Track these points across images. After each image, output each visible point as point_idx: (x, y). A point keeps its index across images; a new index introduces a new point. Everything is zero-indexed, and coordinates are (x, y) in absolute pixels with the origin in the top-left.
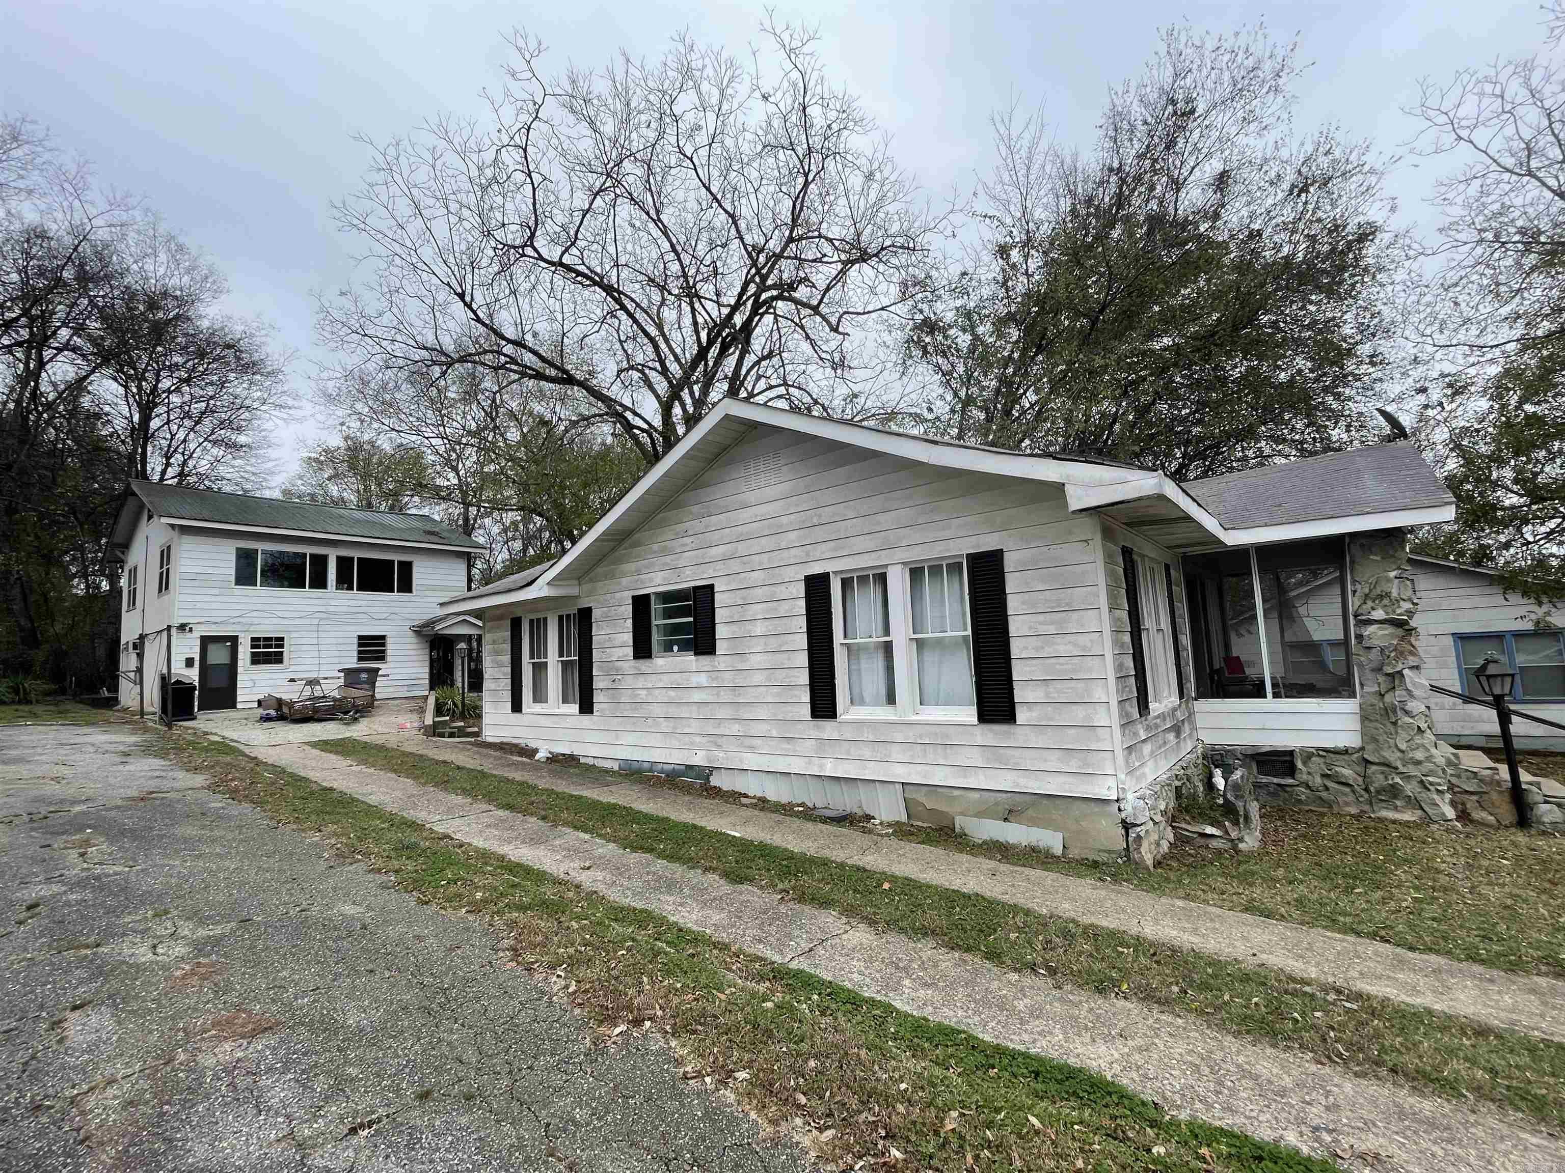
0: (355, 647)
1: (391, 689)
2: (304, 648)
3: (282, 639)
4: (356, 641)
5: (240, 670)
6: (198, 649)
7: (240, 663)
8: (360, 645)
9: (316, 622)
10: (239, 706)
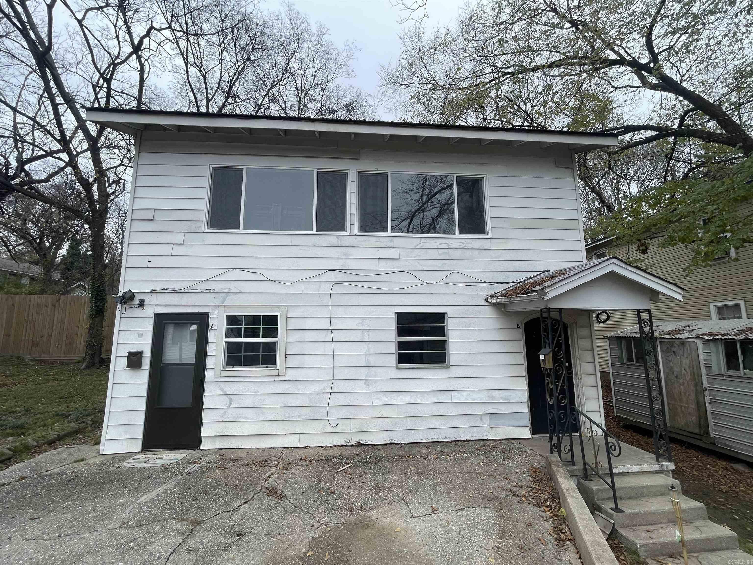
0: (392, 336)
1: (458, 423)
2: (308, 336)
3: (273, 320)
4: (393, 324)
5: (209, 376)
6: (149, 337)
7: (210, 363)
8: (401, 332)
9: (326, 288)
10: (205, 444)
